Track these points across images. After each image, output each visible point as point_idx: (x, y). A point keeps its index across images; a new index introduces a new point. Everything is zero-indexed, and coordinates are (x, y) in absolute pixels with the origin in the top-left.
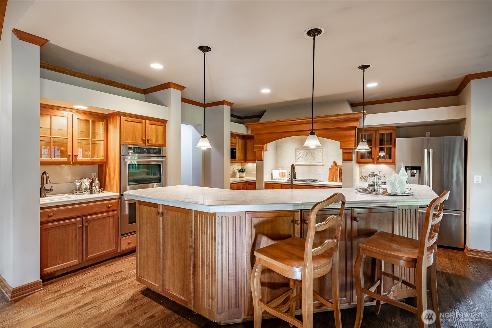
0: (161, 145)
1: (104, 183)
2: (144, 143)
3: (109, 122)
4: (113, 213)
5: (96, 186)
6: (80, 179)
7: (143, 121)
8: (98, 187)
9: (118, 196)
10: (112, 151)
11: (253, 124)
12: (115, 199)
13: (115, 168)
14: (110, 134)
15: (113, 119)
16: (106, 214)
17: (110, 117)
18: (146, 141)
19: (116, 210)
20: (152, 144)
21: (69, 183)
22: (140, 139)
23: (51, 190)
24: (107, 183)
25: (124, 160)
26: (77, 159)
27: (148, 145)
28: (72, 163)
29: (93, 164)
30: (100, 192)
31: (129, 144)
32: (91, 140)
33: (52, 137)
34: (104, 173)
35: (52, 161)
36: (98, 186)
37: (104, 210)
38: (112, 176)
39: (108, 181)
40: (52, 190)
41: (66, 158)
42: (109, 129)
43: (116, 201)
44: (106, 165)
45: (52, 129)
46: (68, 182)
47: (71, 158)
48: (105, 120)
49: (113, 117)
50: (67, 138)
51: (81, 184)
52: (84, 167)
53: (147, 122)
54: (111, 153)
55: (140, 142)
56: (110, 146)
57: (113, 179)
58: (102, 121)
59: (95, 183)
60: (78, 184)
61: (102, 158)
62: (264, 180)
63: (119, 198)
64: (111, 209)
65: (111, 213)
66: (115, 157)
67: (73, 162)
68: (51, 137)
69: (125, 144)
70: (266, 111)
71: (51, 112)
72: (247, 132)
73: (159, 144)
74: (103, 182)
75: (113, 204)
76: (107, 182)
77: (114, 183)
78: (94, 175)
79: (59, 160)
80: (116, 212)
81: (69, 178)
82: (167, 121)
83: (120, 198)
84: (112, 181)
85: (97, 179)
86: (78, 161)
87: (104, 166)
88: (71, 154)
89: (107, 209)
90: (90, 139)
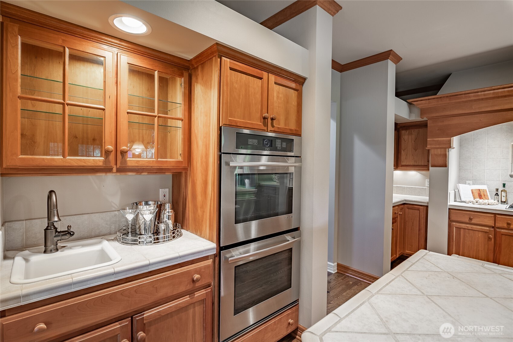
0: (294, 132)
1: (183, 211)
2: (266, 124)
3: (194, 79)
4: (203, 292)
5: (168, 221)
6: (137, 204)
7: (265, 74)
8: (170, 223)
9: (213, 250)
10: (200, 143)
11: (429, 99)
12: (206, 258)
13: (205, 183)
14: (196, 106)
15: (203, 68)
16: (187, 298)
17: (197, 67)
18: (269, 120)
19: (209, 286)
20: (278, 128)
21: (116, 212)
22: (258, 115)
23: (69, 233)
24: (189, 214)
25: (227, 164)
26: (126, 161)
27: (273, 129)
28: (114, 170)
29: (160, 171)
30: (174, 237)
31: (238, 125)
32: (157, 118)
33: (68, 104)
34: (183, 190)
35: (67, 165)
36: (170, 221)
37: (182, 289)
38: (199, 198)
39: (190, 209)
40: (73, 235)
41: (103, 158)
42: (194, 95)
43: (210, 262)
44: (186, 173)
45: (67, 82)
46: (114, 209)
47: (112, 157)
48: (186, 74)
49: (203, 64)
50: (104, 110)
51: (137, 216)
52: (145, 177)
53: (272, 78)
54: (198, 147)
55: (259, 123)
56: (196, 131)
57: (202, 207)
58: (181, 75)
59: (165, 215)
60: (130, 217)
61: (180, 159)
62: (449, 204)
63: (215, 256)
64: (198, 285)
65: (197, 294)
66: (207, 155)
67: (118, 167)
68: (63, 104)
69: (230, 125)
70: (449, 75)
71: (63, 40)
72: (410, 116)
73: (291, 130)
74: (181, 209)
75: (203, 270)
76: (189, 211)
77: (203, 216)
78: (164, 194)
79: (85, 162)
80: (209, 290)
81: (116, 200)
82: (305, 79)
83: (218, 254)
84: (199, 212)
85: (168, 206)
86: (129, 164)
87: (184, 175)
88: (110, 147)
89: (190, 287)
90: (156, 114)
